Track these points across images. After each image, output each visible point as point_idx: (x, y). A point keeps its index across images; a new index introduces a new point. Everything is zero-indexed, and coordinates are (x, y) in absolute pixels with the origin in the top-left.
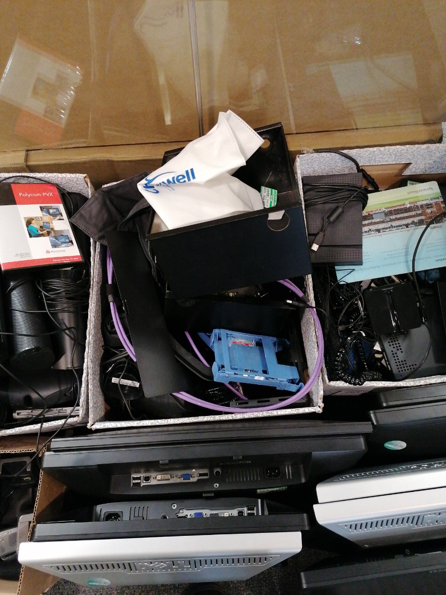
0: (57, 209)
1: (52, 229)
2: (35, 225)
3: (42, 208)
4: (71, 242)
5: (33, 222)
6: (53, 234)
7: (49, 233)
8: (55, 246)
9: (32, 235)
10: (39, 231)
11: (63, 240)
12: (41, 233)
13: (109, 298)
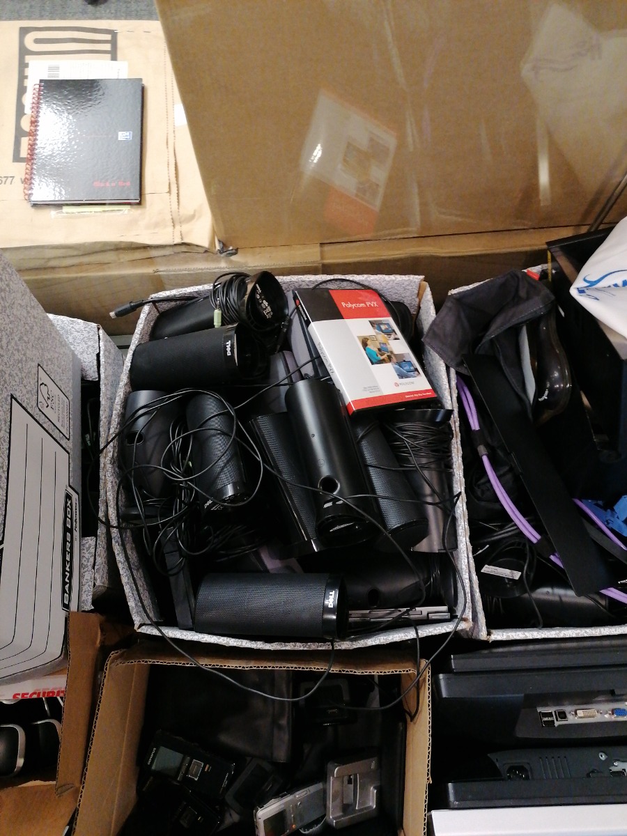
0: (388, 324)
1: (392, 352)
2: (373, 347)
3: (372, 323)
4: (416, 370)
5: (369, 342)
6: (394, 359)
7: (390, 358)
8: (401, 376)
9: (374, 361)
10: (379, 356)
11: (407, 368)
12: (382, 358)
13: (478, 449)
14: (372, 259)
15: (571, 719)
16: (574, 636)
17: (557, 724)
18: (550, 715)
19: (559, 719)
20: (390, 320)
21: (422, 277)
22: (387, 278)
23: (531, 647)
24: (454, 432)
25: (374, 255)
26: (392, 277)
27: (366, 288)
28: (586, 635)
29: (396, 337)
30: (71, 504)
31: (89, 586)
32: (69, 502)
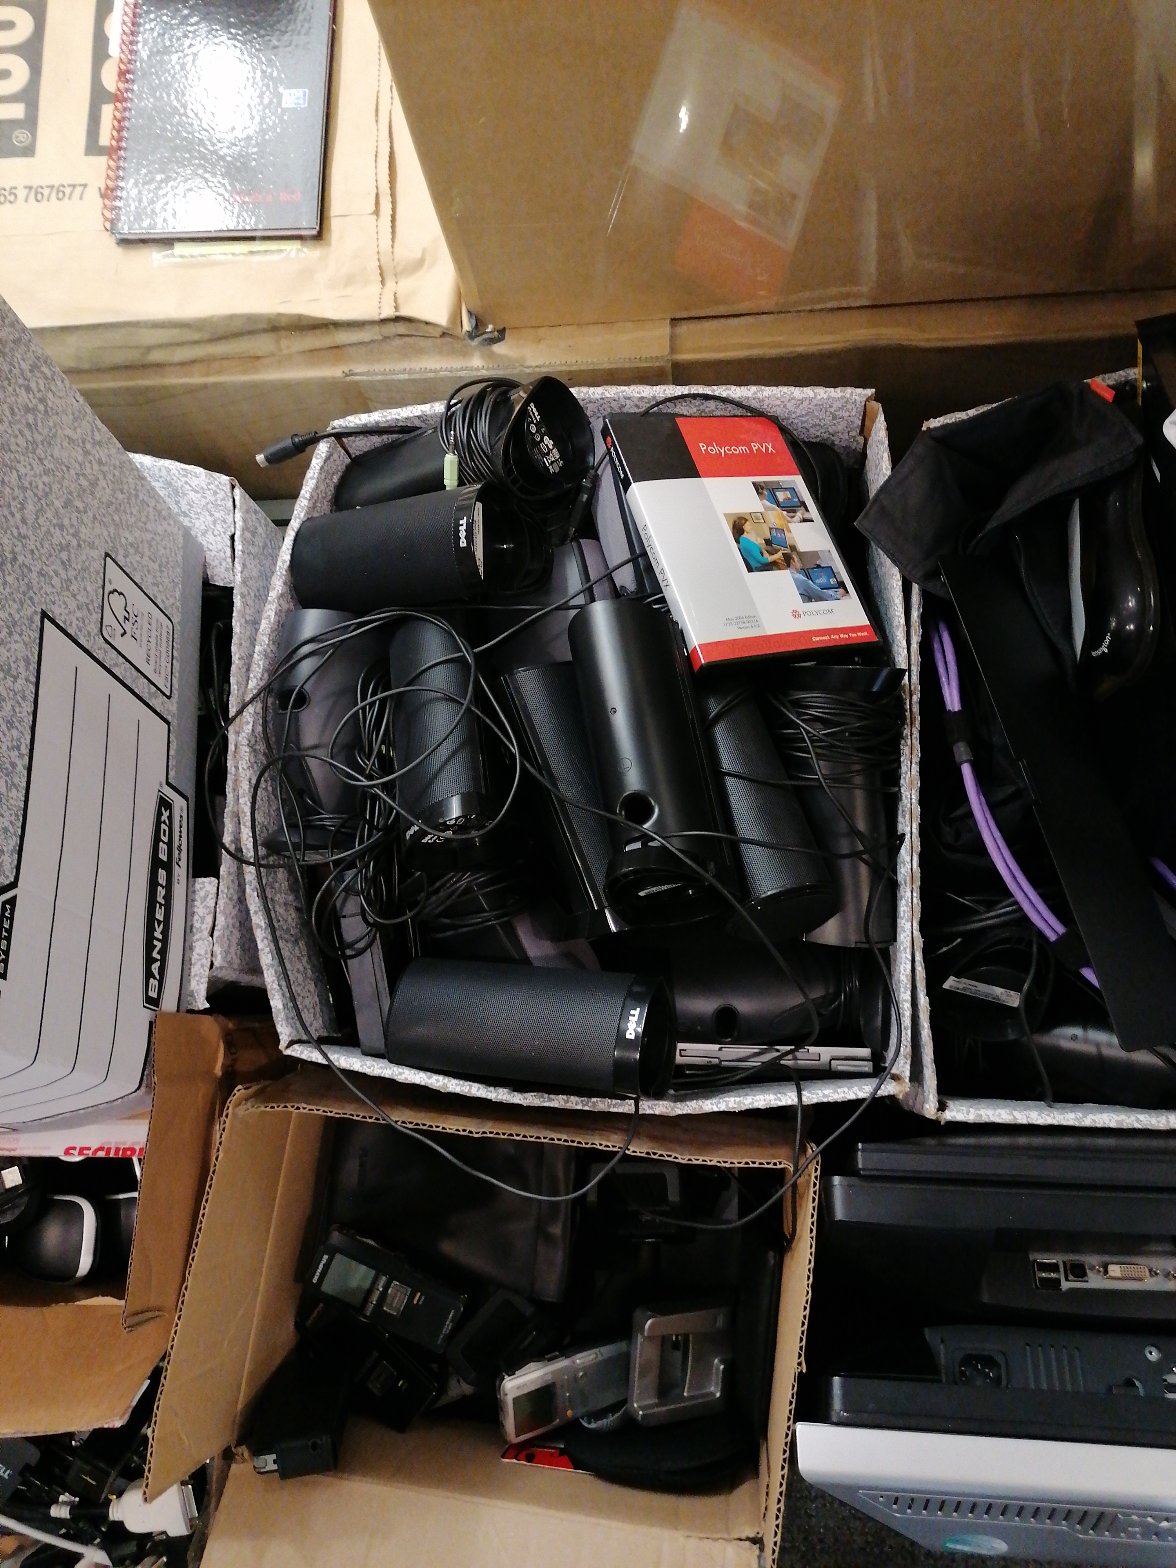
0: (793, 490)
1: (793, 548)
2: (754, 537)
3: (758, 487)
4: (842, 585)
5: (747, 527)
6: (797, 562)
7: (788, 561)
8: (808, 596)
9: (754, 564)
10: (766, 554)
11: (822, 580)
12: (771, 558)
13: (955, 749)
14: (773, 352)
15: (1095, 1282)
16: (1113, 1125)
17: (1065, 1285)
18: (1054, 1268)
19: (1071, 1277)
20: (798, 482)
21: (870, 392)
22: (797, 392)
23: (1022, 1140)
24: (908, 714)
25: (779, 345)
26: (809, 392)
27: (755, 413)
28: (1137, 1126)
29: (807, 516)
30: (170, 818)
31: (202, 966)
32: (166, 814)
